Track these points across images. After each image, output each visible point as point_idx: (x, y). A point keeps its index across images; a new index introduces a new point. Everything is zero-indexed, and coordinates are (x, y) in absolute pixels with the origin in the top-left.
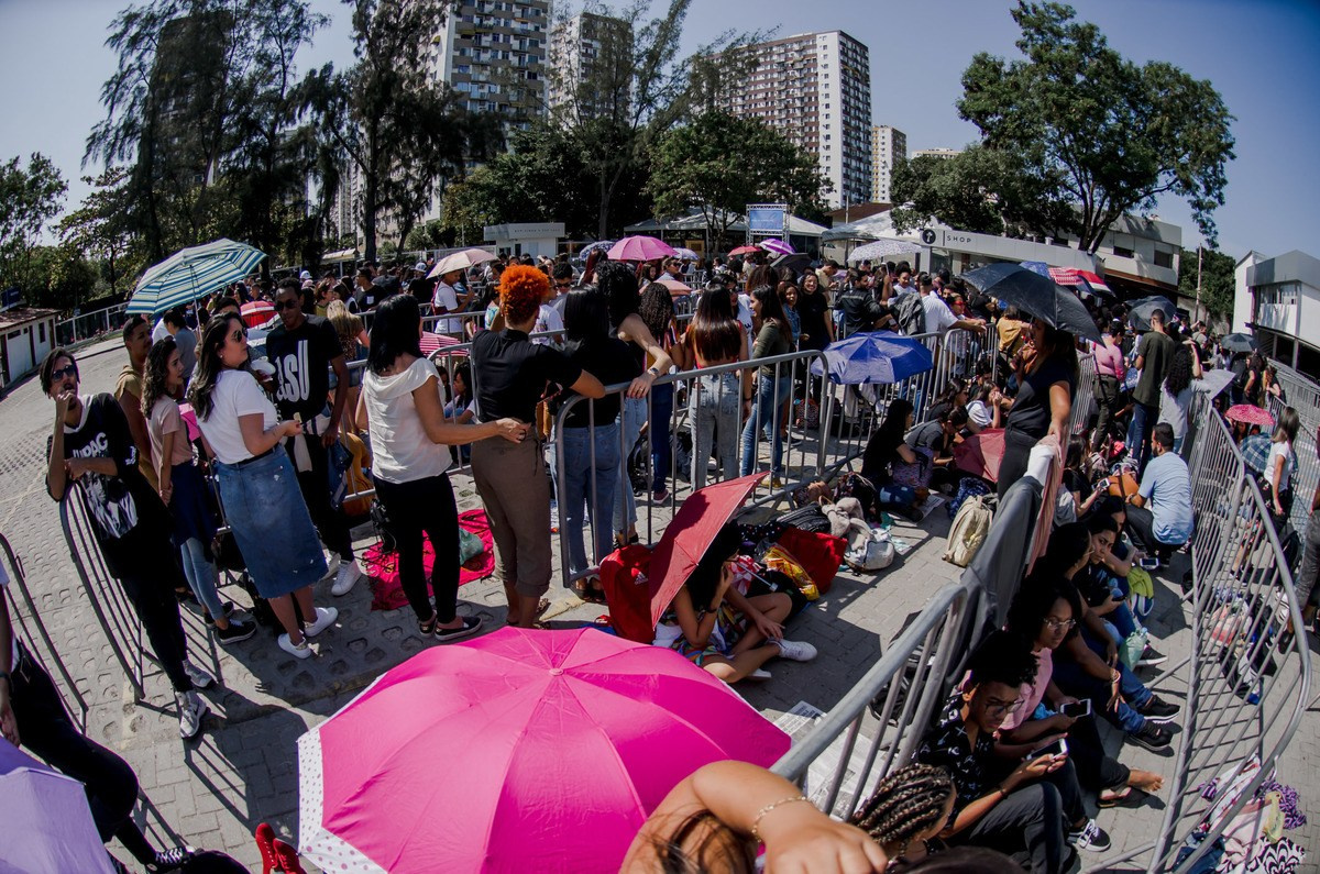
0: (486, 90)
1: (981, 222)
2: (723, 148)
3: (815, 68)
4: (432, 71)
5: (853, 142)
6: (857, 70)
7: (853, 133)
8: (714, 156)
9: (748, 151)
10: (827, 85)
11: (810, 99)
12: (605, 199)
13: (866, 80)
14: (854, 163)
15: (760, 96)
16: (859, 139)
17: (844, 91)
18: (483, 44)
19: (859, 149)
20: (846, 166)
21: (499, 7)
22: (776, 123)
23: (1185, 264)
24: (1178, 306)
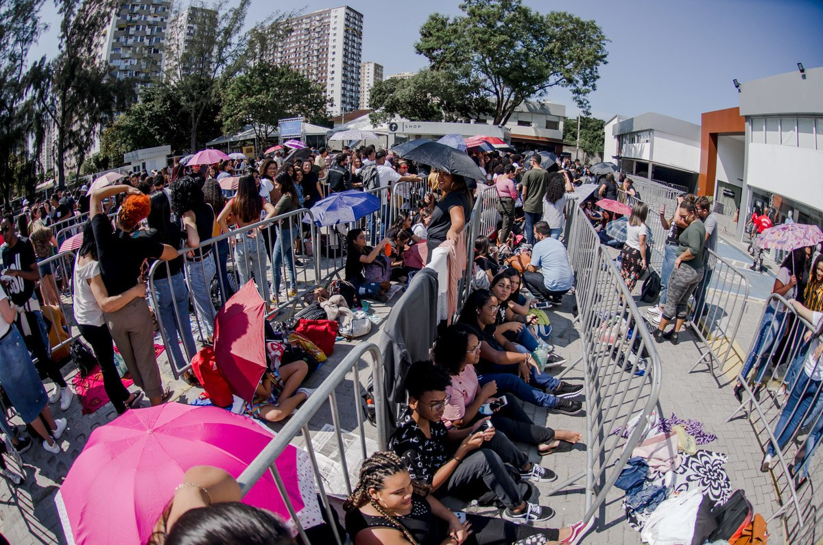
0: (128, 64)
1: (428, 115)
2: (266, 86)
3: (328, 30)
4: (99, 54)
5: (349, 74)
6: (355, 29)
7: (349, 68)
8: (260, 91)
9: (281, 86)
10: (334, 40)
11: (323, 49)
12: (195, 126)
13: (360, 35)
14: (349, 87)
15: (292, 51)
16: (353, 71)
17: (345, 43)
18: (131, 33)
19: (352, 77)
20: (344, 89)
21: (142, 8)
22: (301, 66)
23: (569, 127)
24: (564, 151)
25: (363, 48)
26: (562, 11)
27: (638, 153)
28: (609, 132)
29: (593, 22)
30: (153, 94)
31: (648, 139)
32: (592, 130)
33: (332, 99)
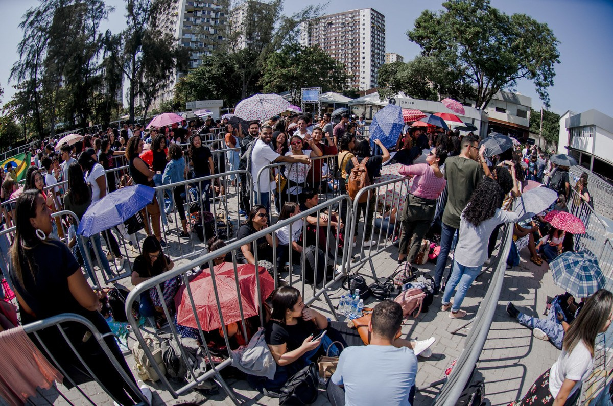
3: (359, 26)
4: (174, 29)
5: (376, 60)
6: (379, 27)
7: (376, 56)
10: (364, 34)
11: (356, 40)
13: (383, 31)
14: (376, 70)
15: (333, 39)
16: (379, 58)
17: (372, 36)
18: (198, 15)
19: (379, 63)
20: (372, 71)
22: (340, 51)
23: (534, 117)
24: (530, 137)
25: (386, 41)
26: (522, 14)
27: (584, 146)
28: (563, 124)
29: (546, 25)
30: (213, 61)
31: (591, 134)
32: (551, 120)
33: (363, 78)
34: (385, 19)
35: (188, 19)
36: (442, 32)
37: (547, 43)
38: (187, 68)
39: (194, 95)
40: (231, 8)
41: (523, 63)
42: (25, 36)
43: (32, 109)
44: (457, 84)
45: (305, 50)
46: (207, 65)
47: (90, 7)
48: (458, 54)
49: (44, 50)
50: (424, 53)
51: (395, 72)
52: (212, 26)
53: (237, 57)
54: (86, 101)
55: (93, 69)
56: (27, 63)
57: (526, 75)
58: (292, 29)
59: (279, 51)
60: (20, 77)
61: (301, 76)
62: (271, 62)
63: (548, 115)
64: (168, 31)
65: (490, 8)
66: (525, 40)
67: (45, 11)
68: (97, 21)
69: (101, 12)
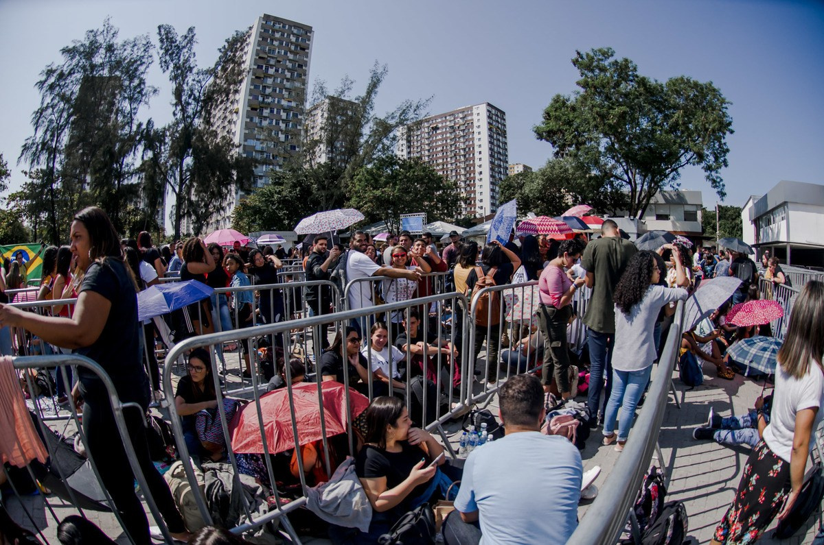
0: (265, 145)
3: (472, 129)
4: (233, 131)
5: (497, 175)
6: (499, 128)
7: (496, 169)
10: (479, 139)
11: (470, 149)
13: (504, 134)
14: (497, 188)
15: (439, 149)
16: (500, 172)
17: (490, 142)
18: (264, 114)
19: (501, 178)
20: (492, 190)
21: (274, 90)
22: (449, 166)
23: (708, 218)
25: (509, 147)
26: (679, 76)
27: (775, 235)
28: (746, 216)
29: (711, 84)
30: (284, 178)
31: (783, 216)
32: (730, 217)
33: (481, 201)
34: (506, 117)
35: (251, 119)
36: (578, 121)
37: (714, 109)
38: (250, 186)
39: (259, 224)
40: (308, 106)
41: (686, 145)
42: (42, 103)
43: (46, 210)
44: (603, 192)
45: (404, 164)
46: (275, 184)
47: (127, 83)
48: (602, 149)
49: (66, 130)
50: (557, 154)
51: (521, 187)
52: (282, 131)
53: (315, 174)
54: (117, 215)
55: (128, 173)
56: (44, 144)
57: (691, 161)
58: (386, 136)
59: (369, 166)
60: (33, 161)
61: (399, 198)
62: (360, 181)
63: (726, 211)
64: (225, 134)
65: (637, 76)
66: (685, 112)
67: (70, 74)
68: (135, 105)
69: (140, 92)
